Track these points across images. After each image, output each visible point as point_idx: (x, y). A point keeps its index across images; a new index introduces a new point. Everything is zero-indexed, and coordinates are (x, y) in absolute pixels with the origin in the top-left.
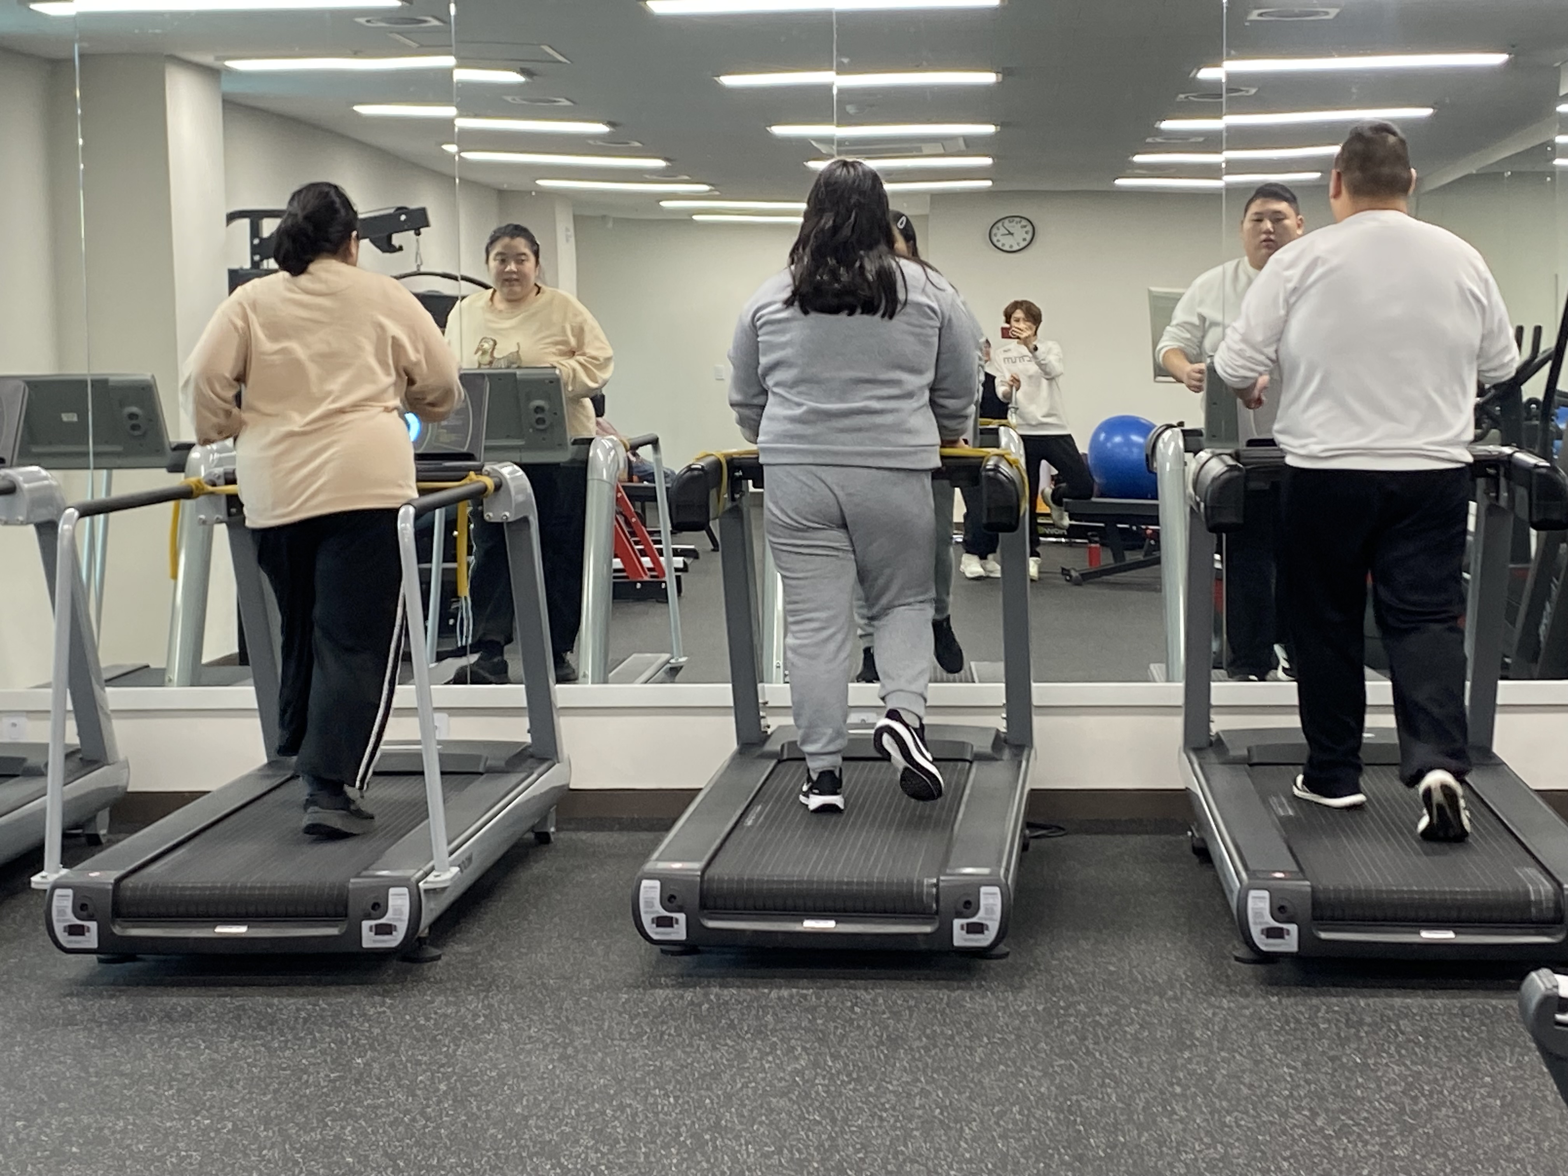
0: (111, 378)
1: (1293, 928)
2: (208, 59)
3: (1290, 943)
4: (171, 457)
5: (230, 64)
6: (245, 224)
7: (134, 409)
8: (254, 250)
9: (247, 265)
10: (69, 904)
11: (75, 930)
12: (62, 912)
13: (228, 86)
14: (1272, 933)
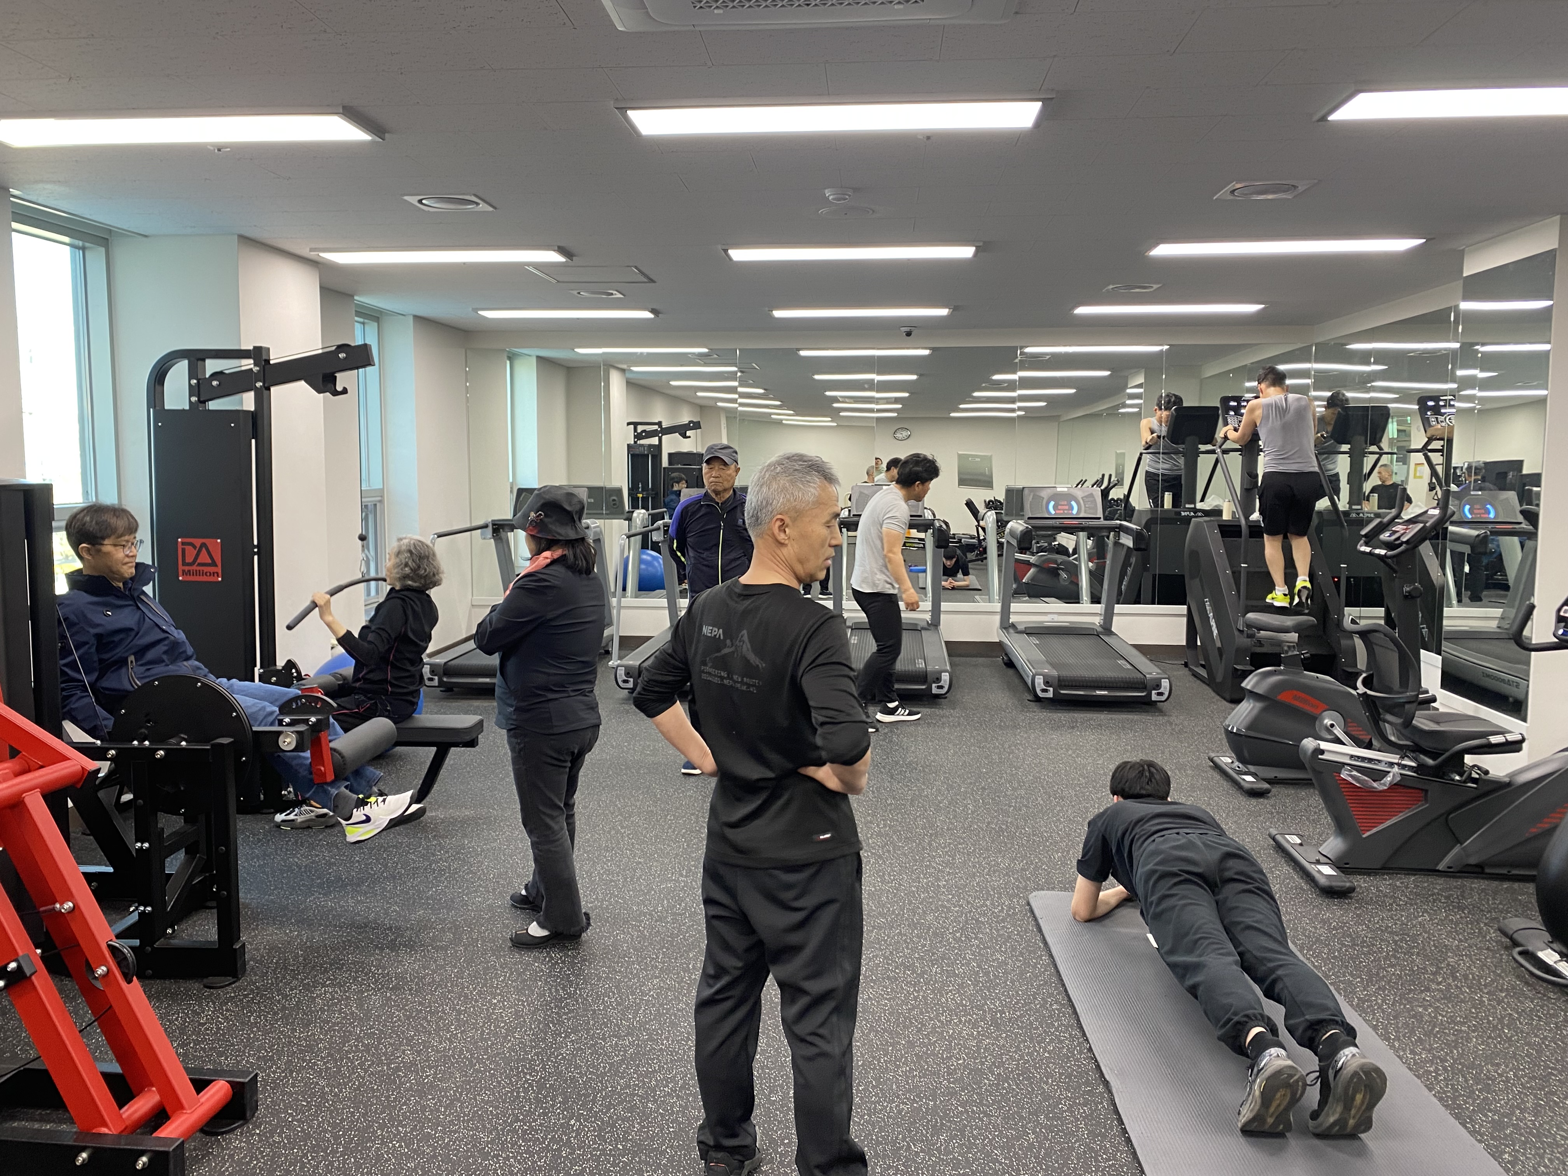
1: (1052, 689)
3: (1051, 694)
4: (626, 515)
5: (631, 368)
6: (632, 427)
7: (615, 498)
8: (635, 437)
9: (632, 443)
10: (623, 672)
11: (625, 681)
12: (621, 675)
14: (1044, 691)
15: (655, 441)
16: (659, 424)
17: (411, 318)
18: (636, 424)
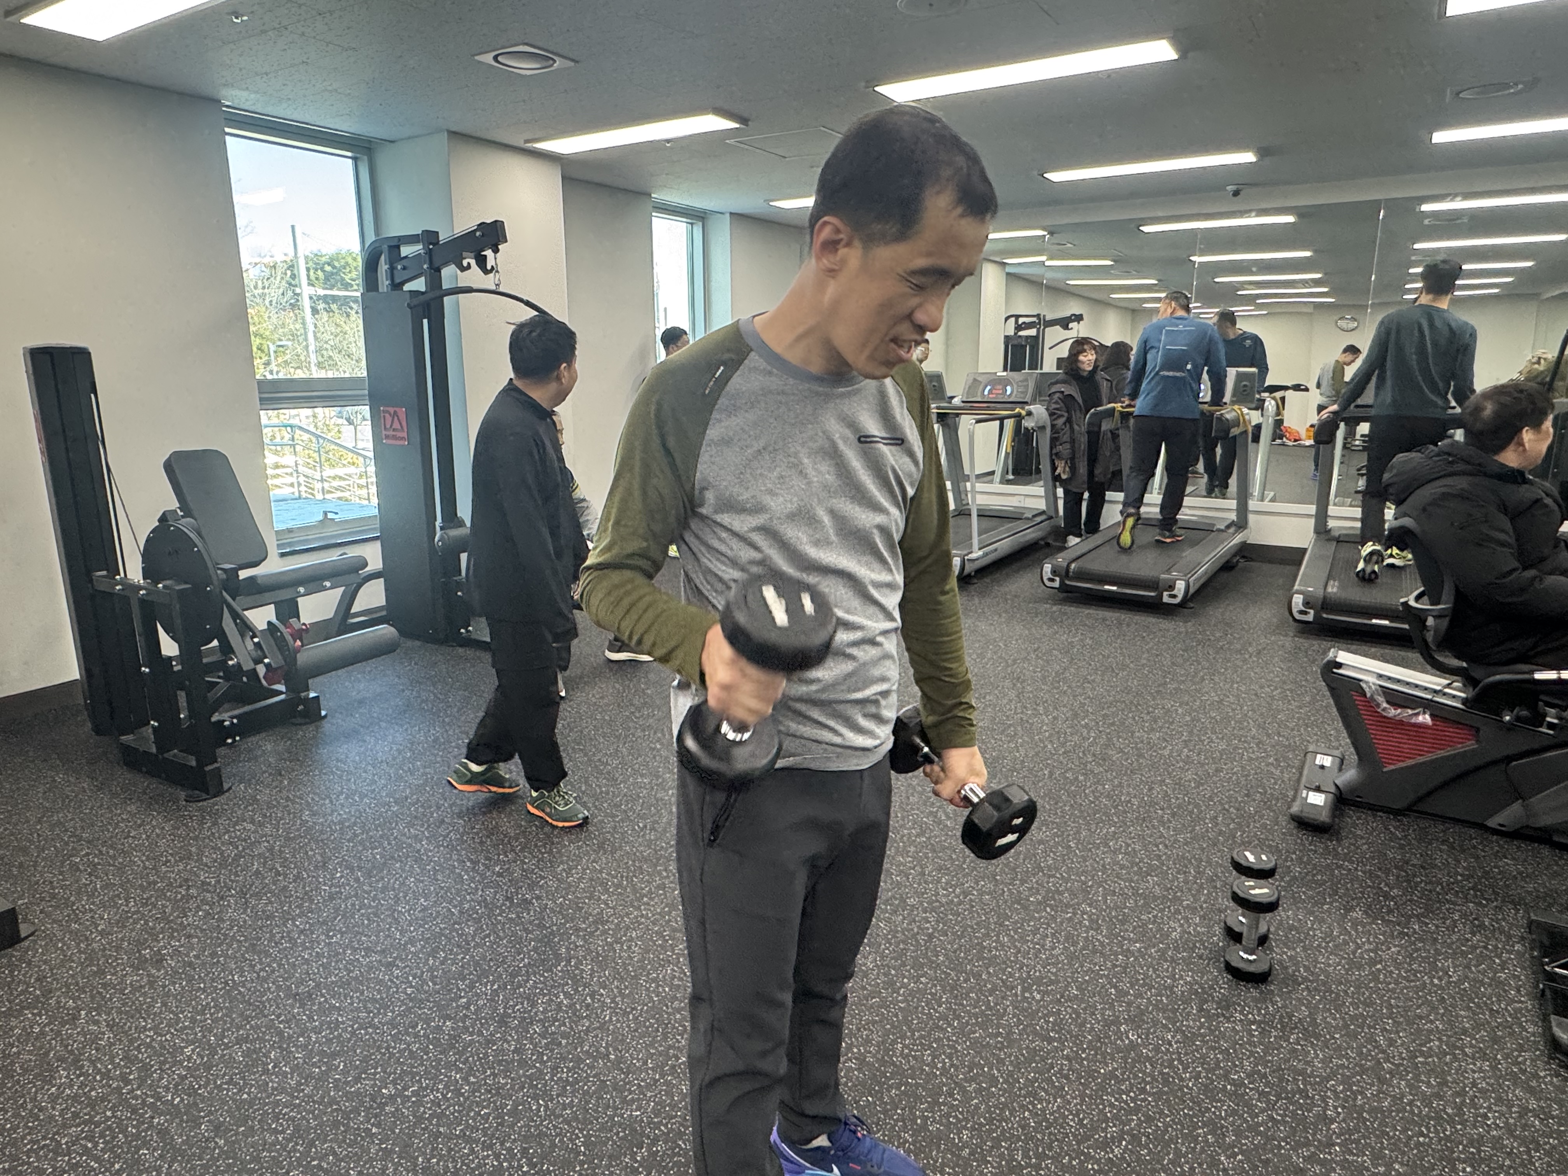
1: (1312, 612)
2: (1001, 260)
3: (1310, 617)
5: (1008, 259)
6: (1011, 319)
8: (1015, 328)
9: (1011, 334)
13: (1009, 269)
14: (1301, 612)
15: (1032, 332)
16: (1038, 316)
17: (728, 215)
18: (1017, 317)
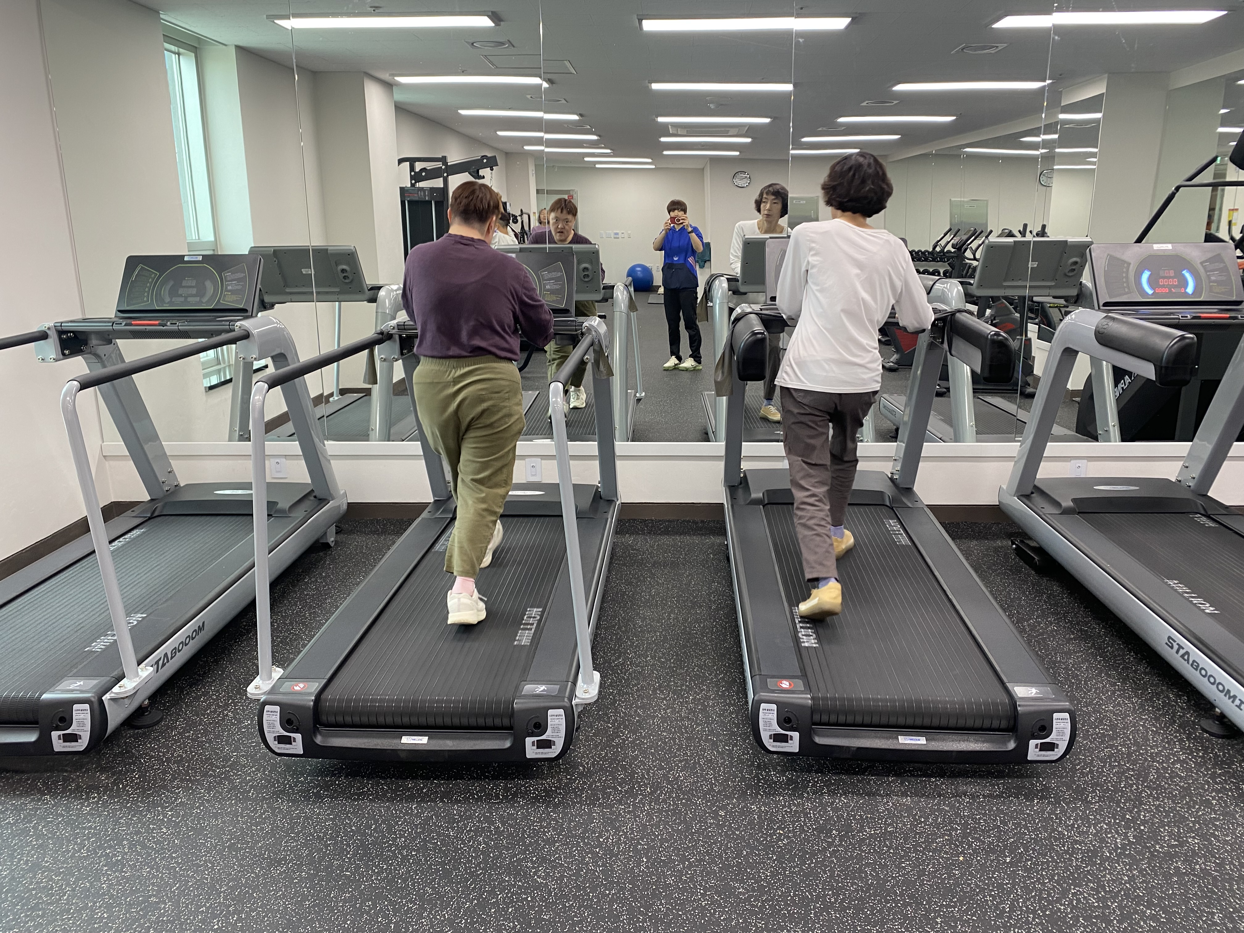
0: (330, 248)
2: (385, 76)
5: (397, 78)
6: (406, 164)
7: (344, 267)
8: (412, 178)
9: (409, 185)
10: (277, 718)
11: (283, 739)
12: (271, 724)
13: (397, 95)
15: (438, 183)
16: (444, 160)
18: (411, 161)
